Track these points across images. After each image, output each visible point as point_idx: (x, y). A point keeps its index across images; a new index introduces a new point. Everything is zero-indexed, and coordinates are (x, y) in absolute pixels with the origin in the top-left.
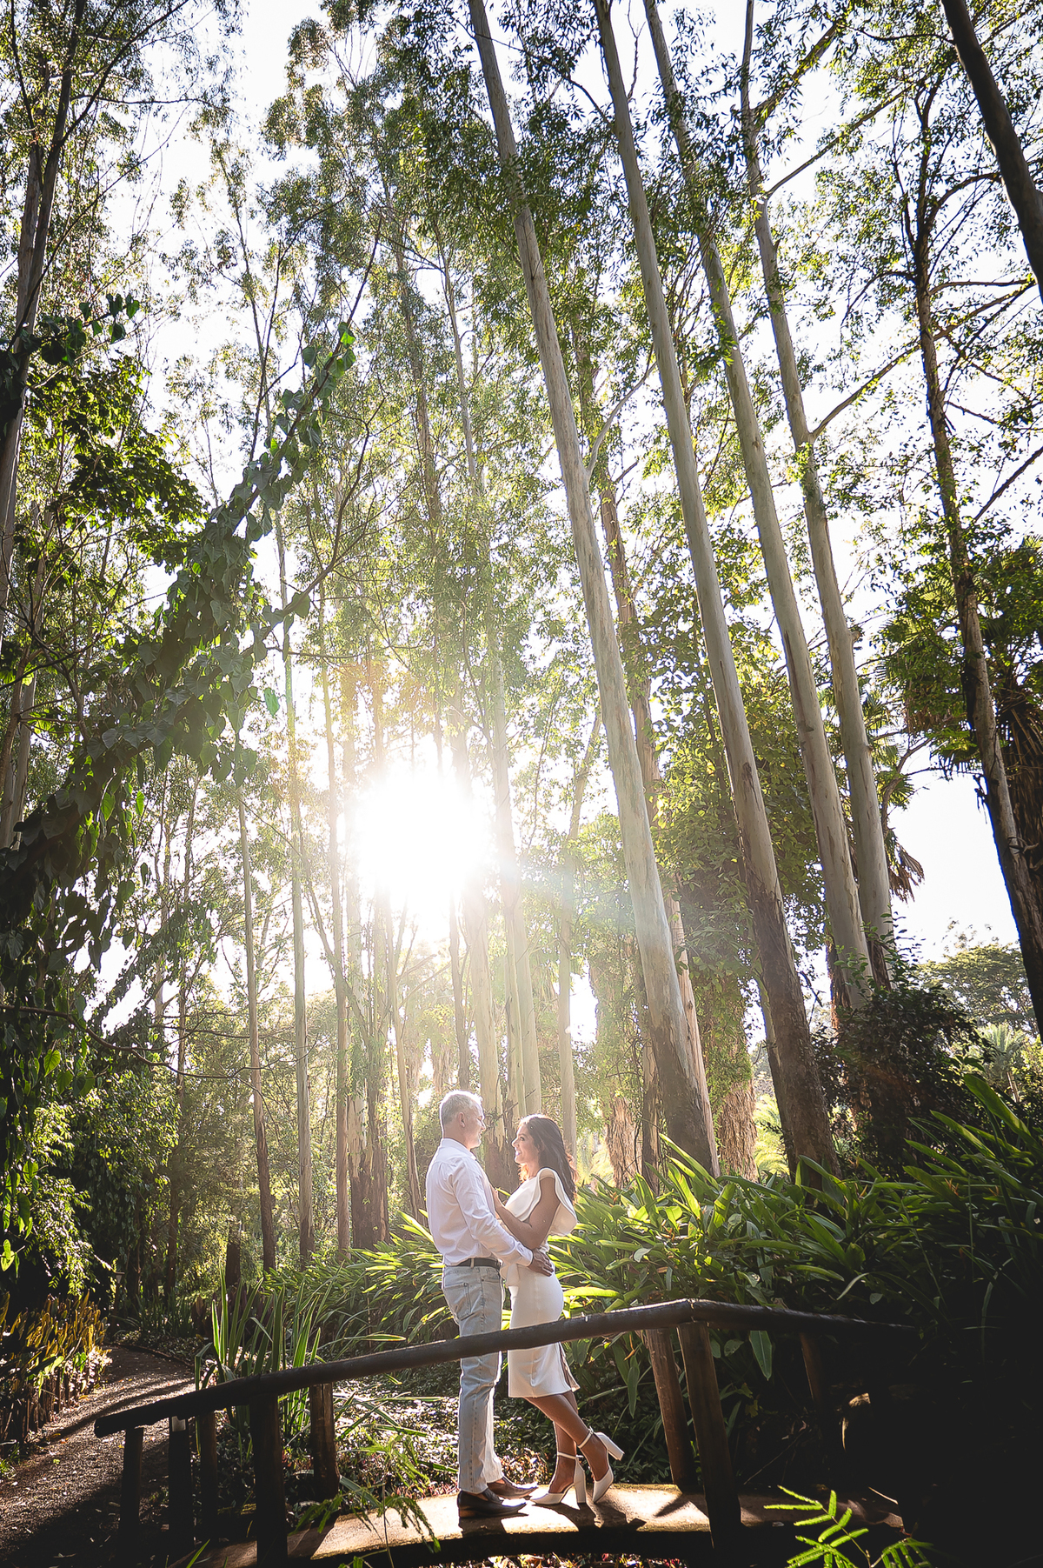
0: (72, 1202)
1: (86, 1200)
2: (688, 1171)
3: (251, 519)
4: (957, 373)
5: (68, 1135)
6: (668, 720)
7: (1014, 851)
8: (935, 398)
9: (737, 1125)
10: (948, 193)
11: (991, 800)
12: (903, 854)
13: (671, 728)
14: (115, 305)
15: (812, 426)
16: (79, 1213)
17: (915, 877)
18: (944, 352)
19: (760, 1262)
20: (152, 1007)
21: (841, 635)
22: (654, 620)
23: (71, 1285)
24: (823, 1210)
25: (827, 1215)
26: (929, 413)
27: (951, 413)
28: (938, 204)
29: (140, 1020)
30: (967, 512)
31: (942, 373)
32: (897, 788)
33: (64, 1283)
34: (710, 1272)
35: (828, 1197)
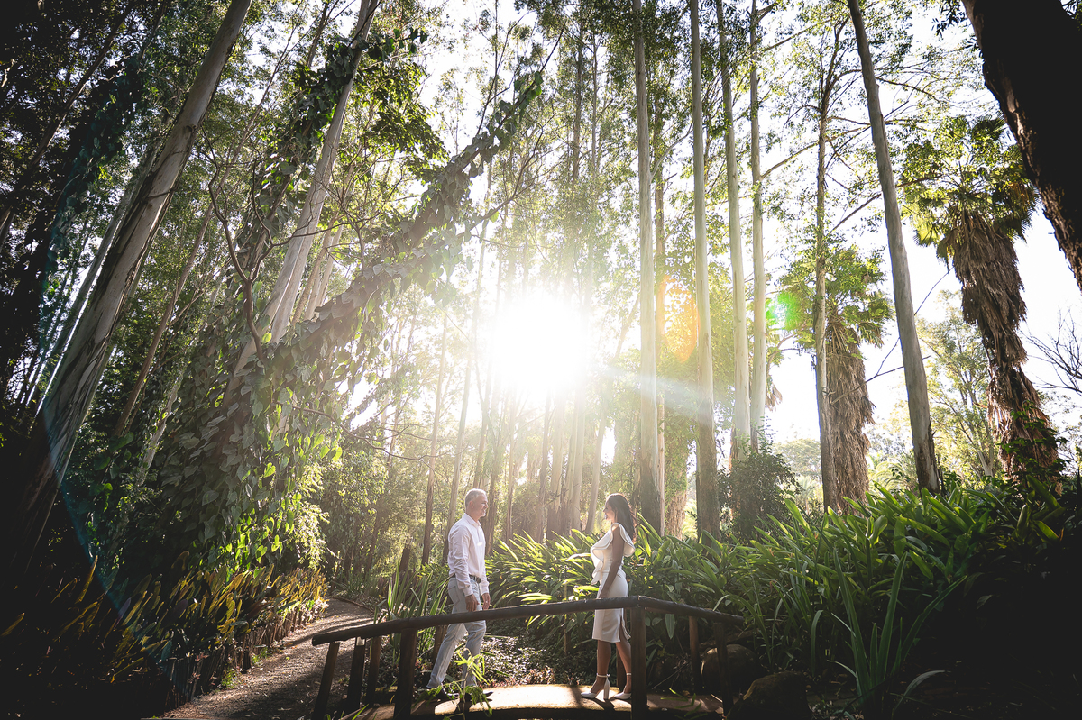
0: (318, 518)
1: (327, 518)
2: (648, 532)
3: (473, 165)
4: (833, 160)
5: (321, 482)
6: (672, 305)
7: (824, 395)
8: (821, 170)
9: (676, 512)
10: (842, 75)
11: (817, 368)
12: (775, 389)
13: (673, 310)
14: (414, 35)
15: (762, 172)
16: (322, 525)
17: (778, 400)
18: (828, 149)
19: (676, 580)
20: (380, 417)
21: (760, 277)
22: (673, 254)
23: (311, 563)
24: (710, 557)
25: (712, 561)
26: (817, 177)
27: (828, 179)
28: (837, 78)
29: (373, 425)
30: (827, 229)
31: (826, 159)
32: (776, 356)
33: (307, 562)
34: (650, 582)
35: (713, 551)
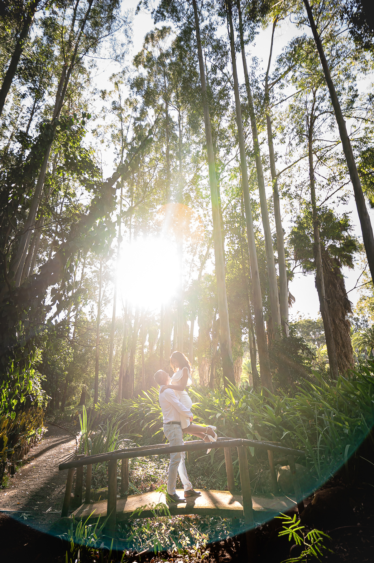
0: (41, 379)
1: (45, 378)
3: (118, 182)
4: (318, 164)
5: (41, 359)
6: (230, 251)
7: (324, 300)
8: (312, 170)
10: (319, 115)
11: (318, 285)
12: (290, 294)
13: (230, 253)
14: (84, 115)
15: (277, 173)
16: (42, 383)
17: (293, 301)
18: (315, 158)
20: (67, 319)
21: (280, 231)
22: (228, 222)
23: (39, 404)
26: (310, 174)
27: (316, 175)
28: (316, 117)
29: (64, 323)
30: (318, 204)
31: (314, 164)
32: (291, 275)
33: (36, 404)
